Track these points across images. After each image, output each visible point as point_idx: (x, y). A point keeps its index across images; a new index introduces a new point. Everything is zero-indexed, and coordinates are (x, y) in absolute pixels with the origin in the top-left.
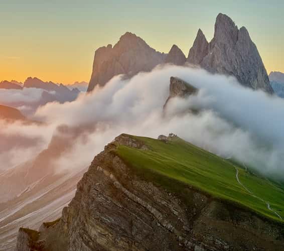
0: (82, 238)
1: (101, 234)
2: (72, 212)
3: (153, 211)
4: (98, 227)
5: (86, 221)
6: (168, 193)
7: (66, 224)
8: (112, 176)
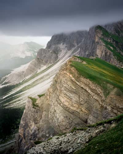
0: (58, 102)
1: (66, 101)
2: (51, 91)
3: (89, 91)
4: (65, 98)
5: (60, 95)
6: (96, 84)
7: (49, 96)
8: (71, 76)
